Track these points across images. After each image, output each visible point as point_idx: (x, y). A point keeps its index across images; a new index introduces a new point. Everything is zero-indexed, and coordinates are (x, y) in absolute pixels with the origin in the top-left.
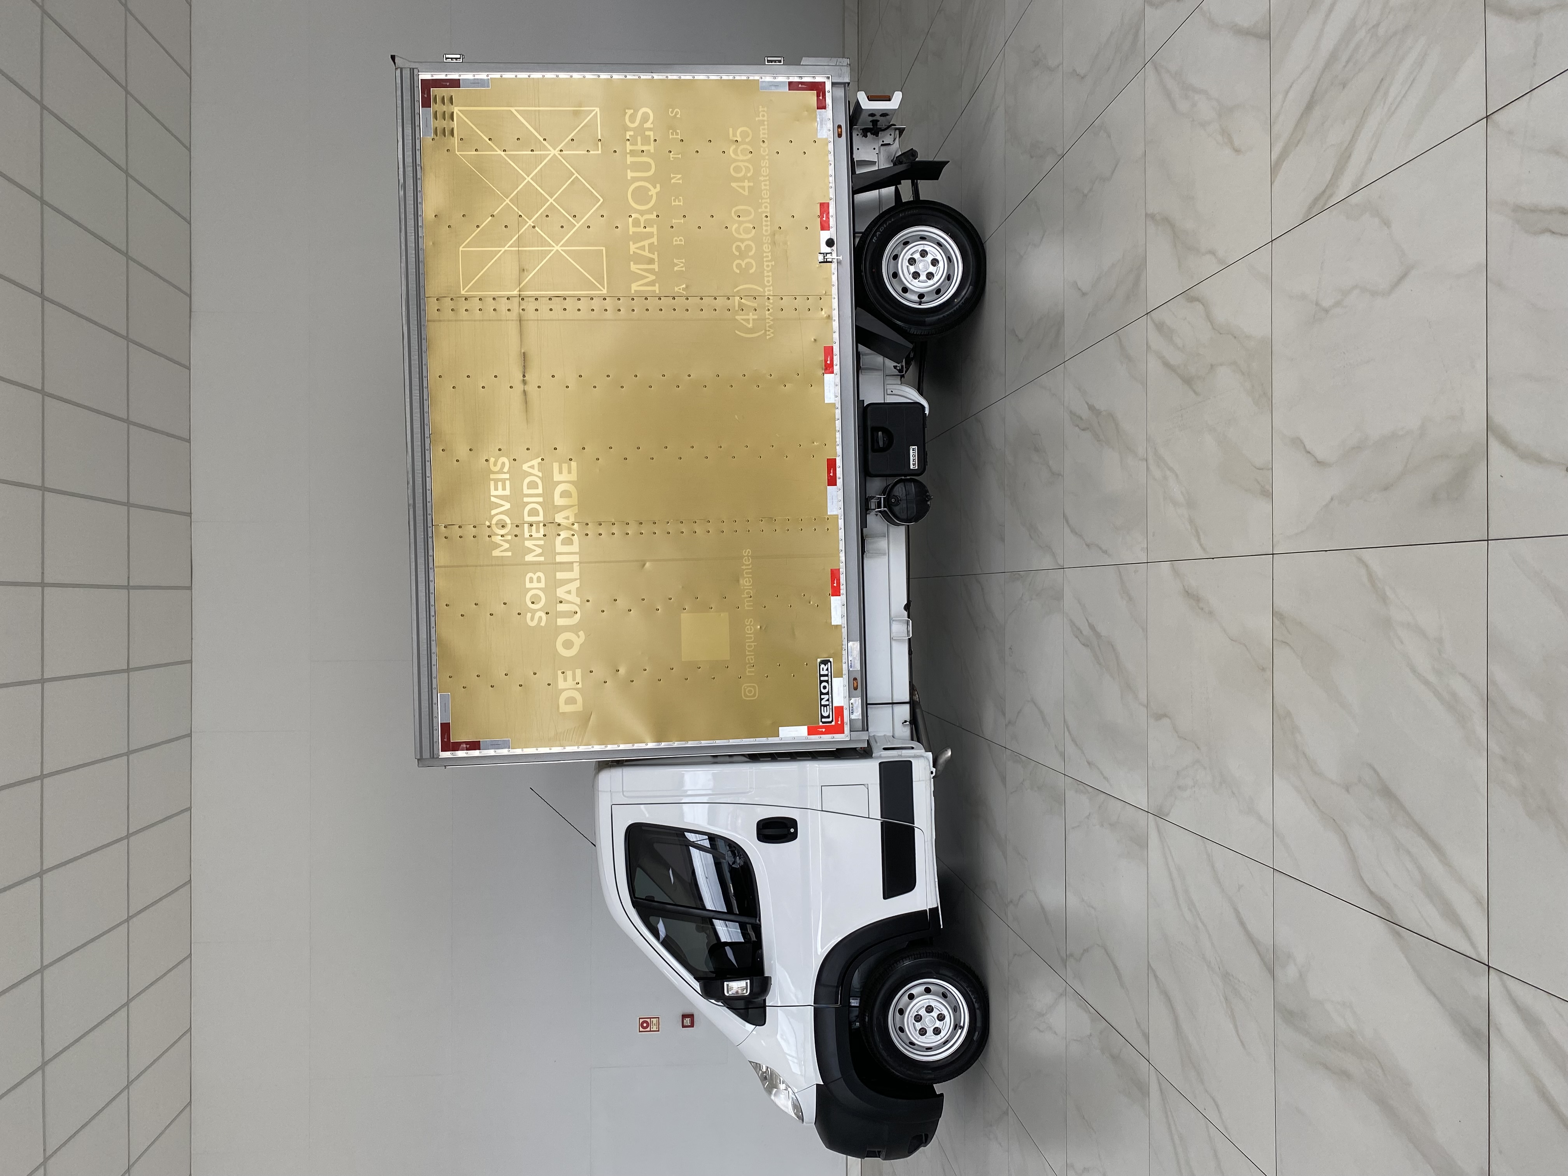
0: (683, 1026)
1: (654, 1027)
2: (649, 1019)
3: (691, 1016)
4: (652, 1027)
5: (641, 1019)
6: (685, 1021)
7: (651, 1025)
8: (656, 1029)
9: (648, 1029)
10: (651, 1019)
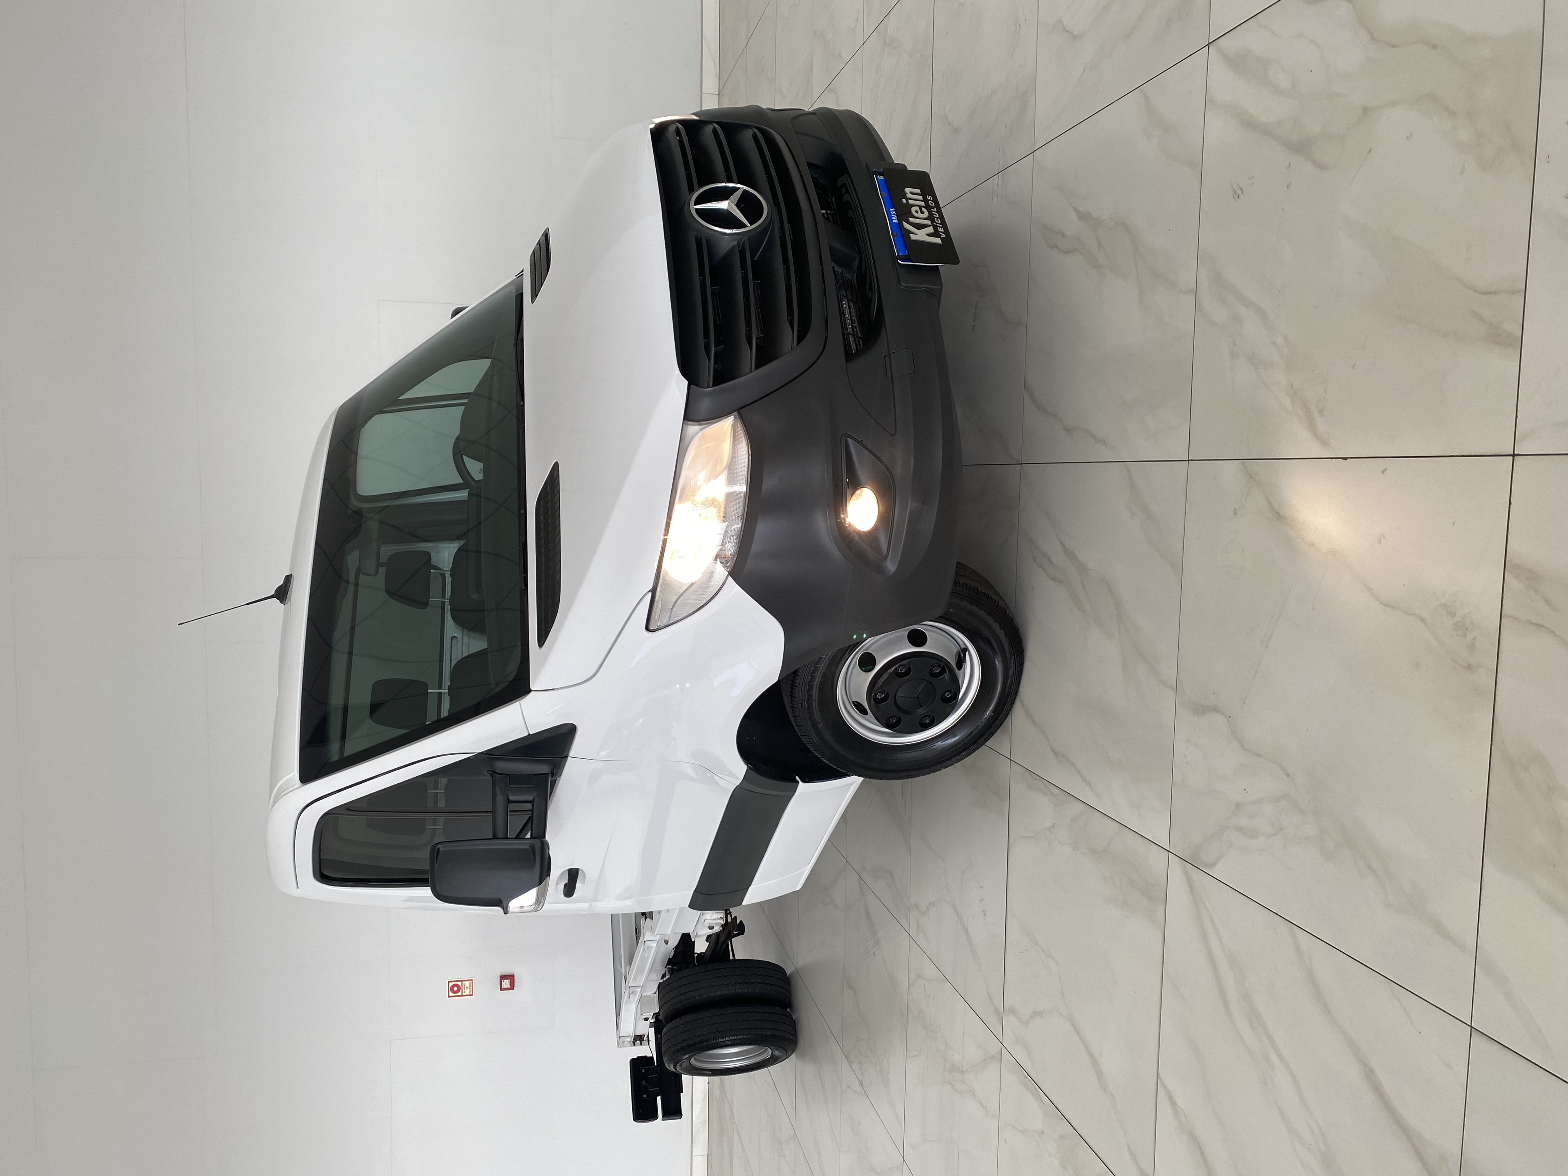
0: (502, 989)
1: (466, 990)
2: (461, 982)
3: (511, 977)
4: (463, 990)
5: (449, 982)
6: (503, 983)
7: (463, 989)
8: (468, 994)
9: (460, 994)
10: (463, 982)
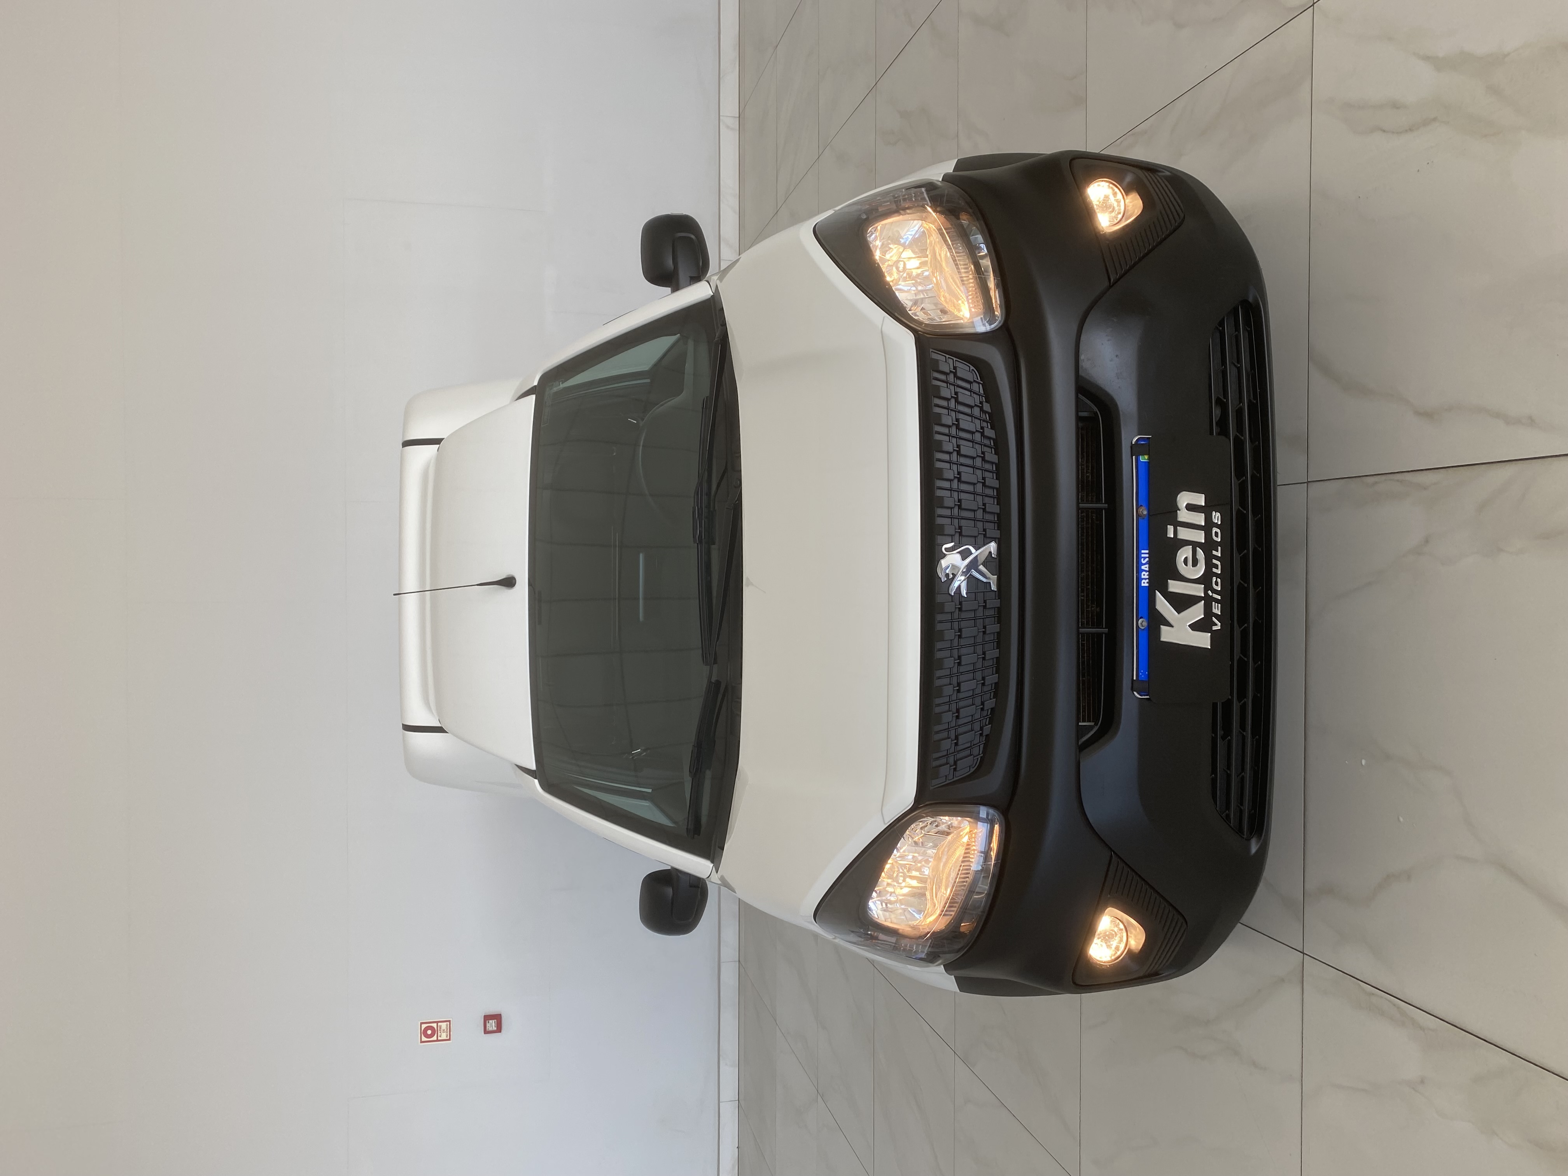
0: (486, 1032)
1: (442, 1034)
2: (436, 1024)
3: (497, 1017)
4: (439, 1034)
5: (422, 1023)
6: (488, 1025)
7: (439, 1032)
8: (445, 1038)
9: (435, 1038)
10: (439, 1024)
